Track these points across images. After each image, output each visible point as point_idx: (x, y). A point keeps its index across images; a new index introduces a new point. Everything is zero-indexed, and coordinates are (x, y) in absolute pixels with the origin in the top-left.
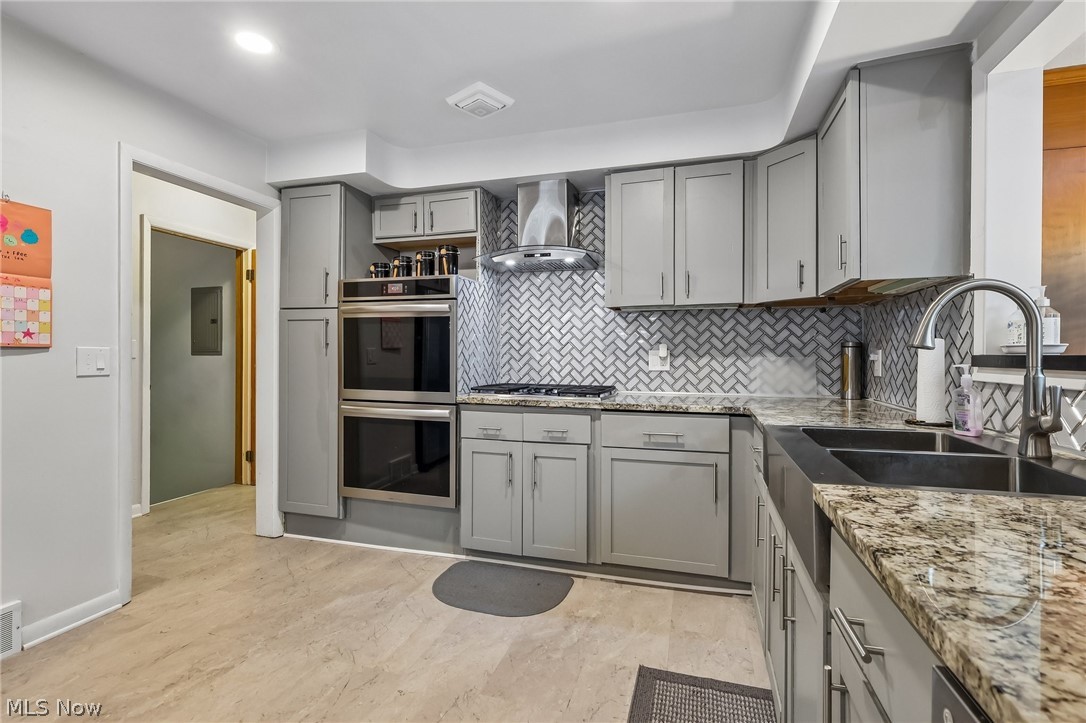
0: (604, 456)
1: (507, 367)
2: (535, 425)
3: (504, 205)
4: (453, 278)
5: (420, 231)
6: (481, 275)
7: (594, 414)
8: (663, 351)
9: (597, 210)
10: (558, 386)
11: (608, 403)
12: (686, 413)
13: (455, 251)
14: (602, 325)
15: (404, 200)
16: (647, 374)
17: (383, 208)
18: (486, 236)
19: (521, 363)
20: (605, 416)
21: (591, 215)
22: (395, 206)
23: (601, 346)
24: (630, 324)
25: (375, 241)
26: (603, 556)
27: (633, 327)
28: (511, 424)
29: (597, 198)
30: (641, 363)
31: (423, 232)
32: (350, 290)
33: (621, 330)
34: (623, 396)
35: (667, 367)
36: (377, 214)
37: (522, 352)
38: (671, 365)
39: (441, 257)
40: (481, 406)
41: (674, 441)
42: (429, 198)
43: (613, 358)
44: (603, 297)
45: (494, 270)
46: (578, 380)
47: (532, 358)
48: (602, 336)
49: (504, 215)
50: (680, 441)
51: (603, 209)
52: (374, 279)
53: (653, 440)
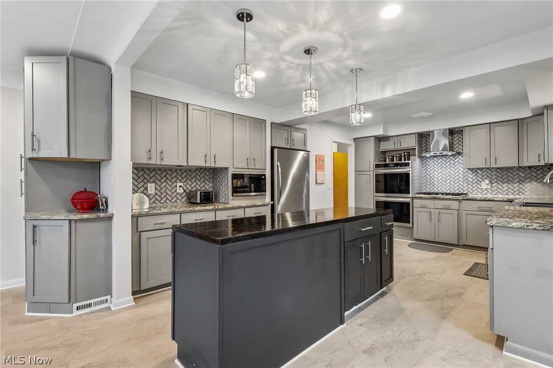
0: (464, 213)
1: (425, 187)
2: (439, 204)
3: (424, 136)
4: (410, 162)
5: (396, 147)
6: (417, 160)
7: (460, 201)
8: (487, 181)
9: (460, 136)
10: (445, 193)
11: (465, 198)
12: (493, 201)
13: (409, 153)
14: (462, 173)
15: (391, 138)
16: (481, 189)
17: (384, 141)
18: (419, 147)
19: (431, 186)
20: (463, 201)
21: (458, 137)
22: (388, 140)
23: (462, 180)
24: (473, 173)
25: (381, 151)
26: (463, 242)
27: (475, 174)
28: (430, 203)
29: (460, 132)
30: (478, 186)
31: (397, 147)
32: (377, 166)
33: (470, 175)
34: (470, 196)
35: (489, 187)
36: (382, 142)
37: (431, 182)
38: (491, 186)
39: (405, 155)
40: (420, 198)
41: (489, 209)
42: (399, 138)
43: (467, 184)
44: (462, 164)
45: (421, 157)
46: (453, 191)
47: (435, 184)
48: (462, 177)
49: (424, 139)
50: (491, 209)
51: (462, 135)
52: (382, 163)
53: (481, 208)
